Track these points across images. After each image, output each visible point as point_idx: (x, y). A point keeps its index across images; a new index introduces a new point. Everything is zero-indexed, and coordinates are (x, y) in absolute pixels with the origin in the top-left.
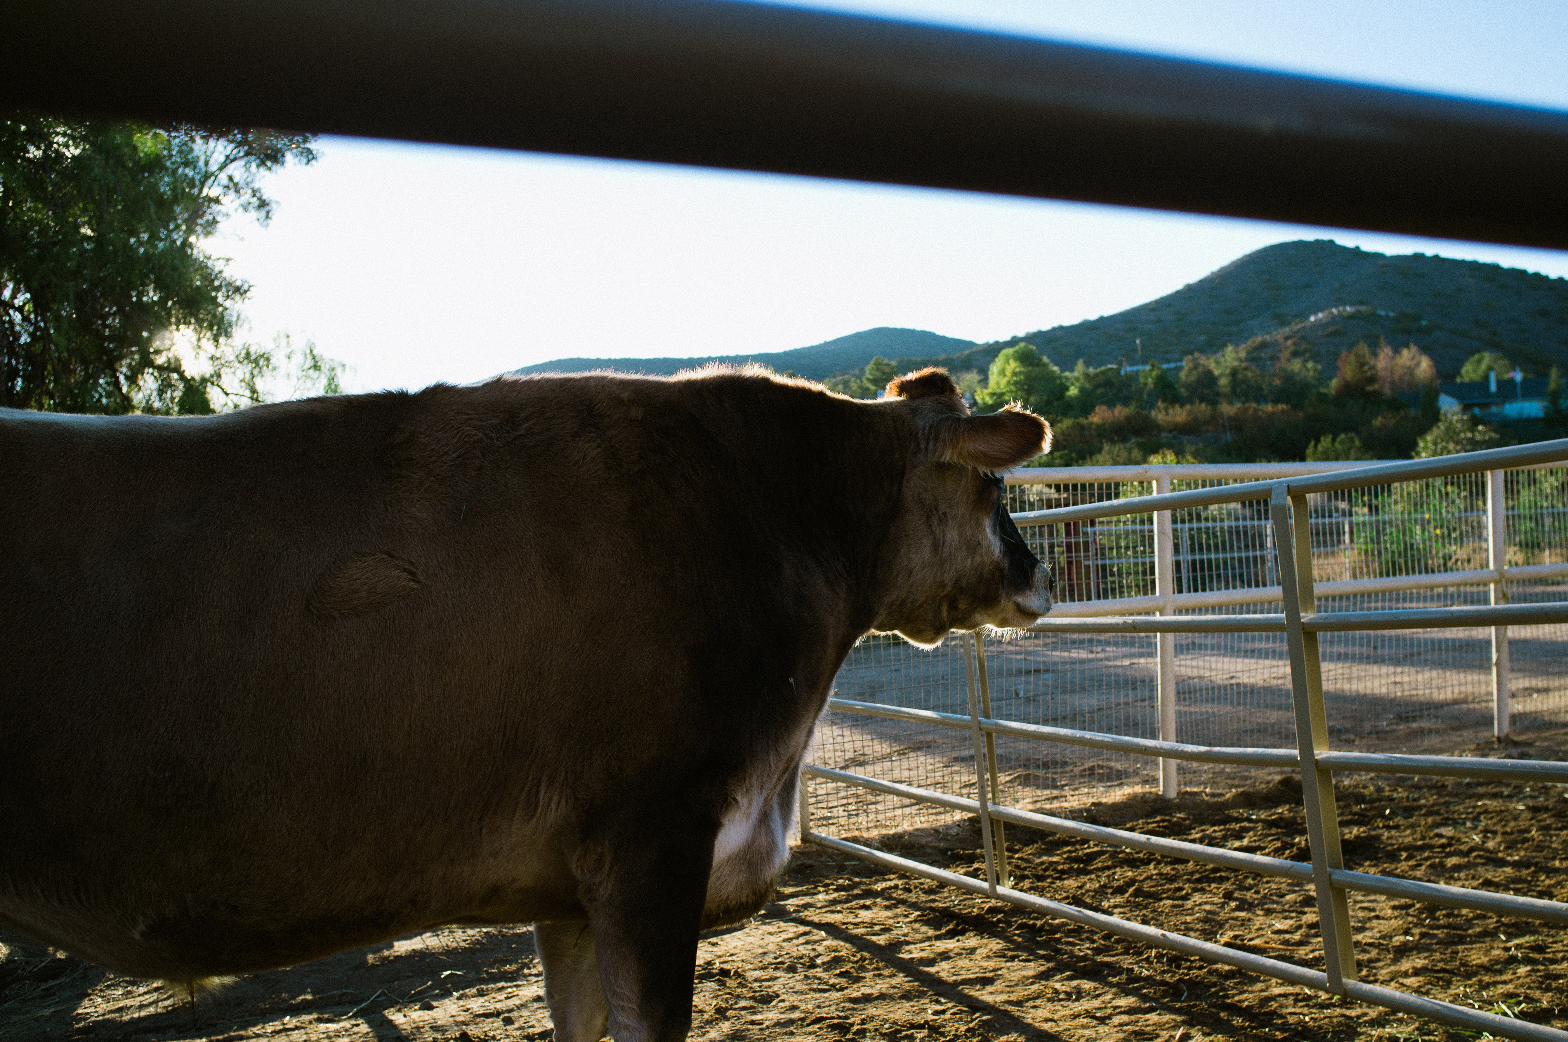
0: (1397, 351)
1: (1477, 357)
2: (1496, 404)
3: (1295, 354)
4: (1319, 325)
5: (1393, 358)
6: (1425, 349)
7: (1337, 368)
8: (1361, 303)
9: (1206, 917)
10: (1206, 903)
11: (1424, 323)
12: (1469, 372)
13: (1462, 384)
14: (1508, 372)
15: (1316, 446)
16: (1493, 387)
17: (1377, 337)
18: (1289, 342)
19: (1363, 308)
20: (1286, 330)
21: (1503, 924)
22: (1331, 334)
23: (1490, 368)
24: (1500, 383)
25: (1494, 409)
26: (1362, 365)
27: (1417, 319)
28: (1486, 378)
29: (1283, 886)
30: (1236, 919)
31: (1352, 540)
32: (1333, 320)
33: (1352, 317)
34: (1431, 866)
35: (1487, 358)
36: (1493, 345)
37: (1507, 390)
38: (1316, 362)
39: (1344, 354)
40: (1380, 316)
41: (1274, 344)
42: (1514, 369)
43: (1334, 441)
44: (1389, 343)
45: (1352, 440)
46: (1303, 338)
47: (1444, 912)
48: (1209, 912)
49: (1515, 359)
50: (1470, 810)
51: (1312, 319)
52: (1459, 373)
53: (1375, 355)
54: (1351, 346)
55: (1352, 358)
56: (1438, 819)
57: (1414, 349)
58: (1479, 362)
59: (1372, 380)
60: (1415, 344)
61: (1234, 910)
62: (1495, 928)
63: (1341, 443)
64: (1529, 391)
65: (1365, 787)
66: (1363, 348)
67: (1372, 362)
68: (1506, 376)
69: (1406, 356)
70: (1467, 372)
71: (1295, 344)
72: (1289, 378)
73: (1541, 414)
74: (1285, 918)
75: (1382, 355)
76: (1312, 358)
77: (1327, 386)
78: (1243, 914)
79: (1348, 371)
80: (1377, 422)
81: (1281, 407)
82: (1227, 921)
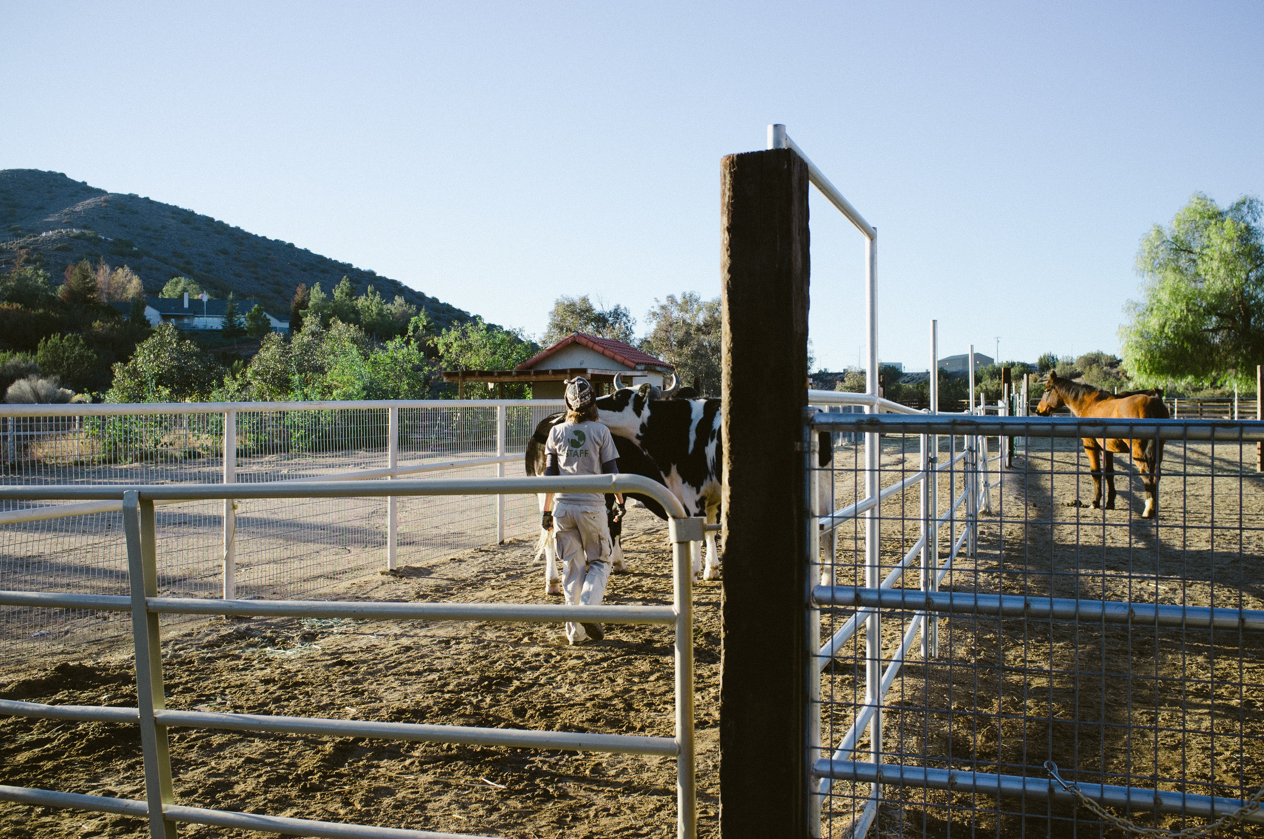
0: (113, 269)
1: (175, 279)
2: (188, 317)
3: (28, 262)
4: (49, 241)
5: (110, 274)
6: (136, 270)
7: (64, 276)
8: (85, 227)
9: (15, 830)
10: (11, 813)
11: (135, 249)
12: (169, 291)
13: (162, 299)
14: (198, 294)
15: (46, 341)
16: (186, 305)
17: (99, 256)
18: (23, 251)
19: (86, 232)
20: (21, 241)
21: (270, 801)
22: (58, 249)
23: (184, 290)
24: (191, 301)
25: (186, 321)
26: (85, 277)
27: (130, 245)
28: (181, 297)
29: (82, 782)
30: (43, 825)
31: (81, 426)
32: (61, 239)
33: (77, 237)
34: (201, 747)
35: (183, 281)
36: (187, 272)
37: (197, 308)
38: (46, 270)
39: (70, 267)
40: (100, 240)
41: (10, 251)
42: (203, 292)
43: (62, 338)
44: (107, 262)
45: (77, 339)
46: (35, 249)
47: (222, 794)
48: (17, 823)
49: (204, 284)
50: (217, 685)
51: (44, 234)
52: (161, 291)
53: (96, 270)
54: (77, 261)
55: (77, 271)
56: (194, 696)
57: (127, 269)
58: (177, 283)
59: (92, 290)
60: (128, 266)
61: (39, 816)
62: (264, 805)
63: (67, 340)
64: (212, 309)
65: (129, 668)
66: (87, 265)
67: (93, 276)
68: (196, 297)
69: (122, 273)
70: (167, 290)
71: (27, 253)
72: (22, 281)
73: (220, 328)
74: (90, 818)
75: (101, 272)
76: (42, 266)
77: (55, 291)
78: (49, 819)
79: (73, 278)
80: (96, 324)
81: (15, 305)
82: (35, 830)
